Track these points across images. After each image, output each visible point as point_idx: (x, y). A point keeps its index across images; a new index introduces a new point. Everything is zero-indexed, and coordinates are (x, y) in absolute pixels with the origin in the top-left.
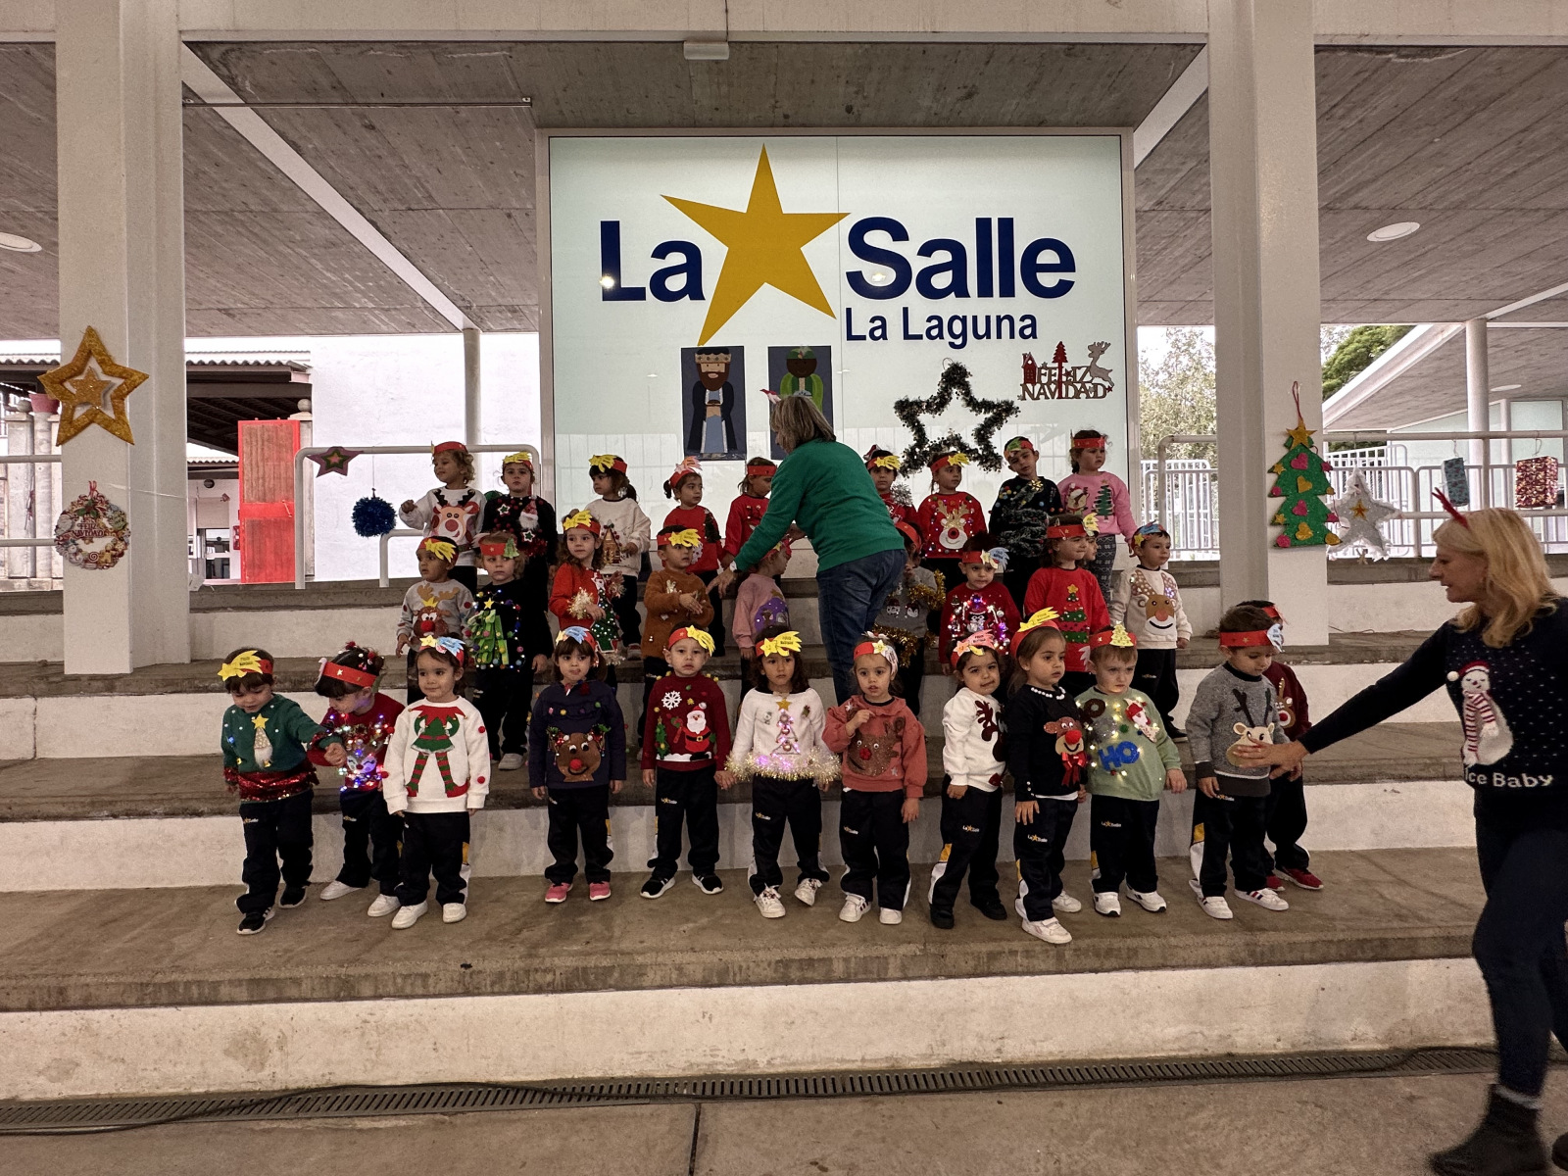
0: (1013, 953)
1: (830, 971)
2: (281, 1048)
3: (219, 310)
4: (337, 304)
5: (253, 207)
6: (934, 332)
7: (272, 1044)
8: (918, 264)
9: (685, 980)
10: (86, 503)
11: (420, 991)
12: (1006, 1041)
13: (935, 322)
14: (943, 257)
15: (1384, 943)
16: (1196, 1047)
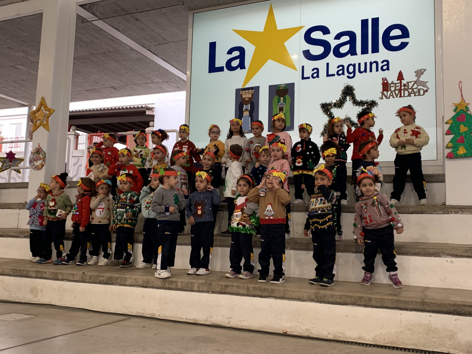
0: (233, 286)
1: (177, 286)
2: (41, 292)
3: (111, 87)
4: (149, 82)
5: (111, 50)
6: (340, 72)
7: (39, 291)
8: (334, 43)
9: (137, 284)
10: (37, 150)
11: (72, 279)
12: (231, 319)
13: (341, 68)
14: (346, 38)
15: (370, 299)
16: (298, 332)
